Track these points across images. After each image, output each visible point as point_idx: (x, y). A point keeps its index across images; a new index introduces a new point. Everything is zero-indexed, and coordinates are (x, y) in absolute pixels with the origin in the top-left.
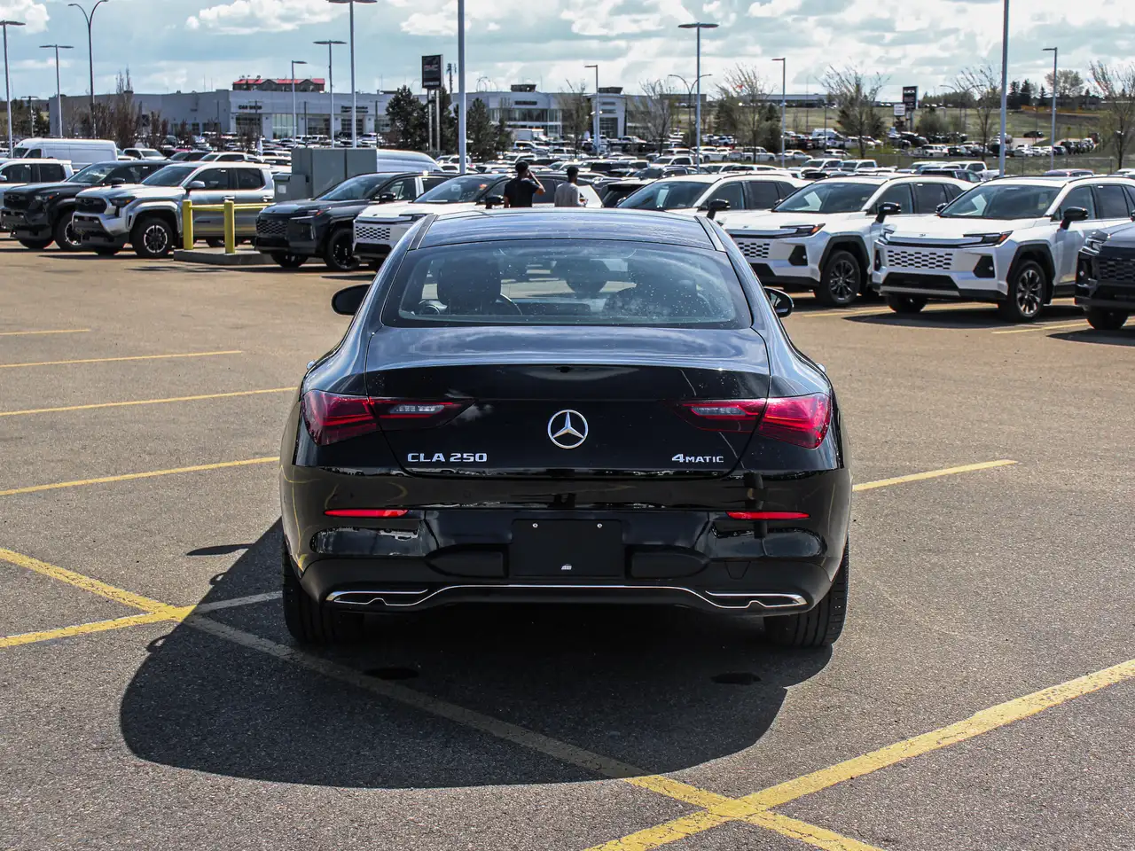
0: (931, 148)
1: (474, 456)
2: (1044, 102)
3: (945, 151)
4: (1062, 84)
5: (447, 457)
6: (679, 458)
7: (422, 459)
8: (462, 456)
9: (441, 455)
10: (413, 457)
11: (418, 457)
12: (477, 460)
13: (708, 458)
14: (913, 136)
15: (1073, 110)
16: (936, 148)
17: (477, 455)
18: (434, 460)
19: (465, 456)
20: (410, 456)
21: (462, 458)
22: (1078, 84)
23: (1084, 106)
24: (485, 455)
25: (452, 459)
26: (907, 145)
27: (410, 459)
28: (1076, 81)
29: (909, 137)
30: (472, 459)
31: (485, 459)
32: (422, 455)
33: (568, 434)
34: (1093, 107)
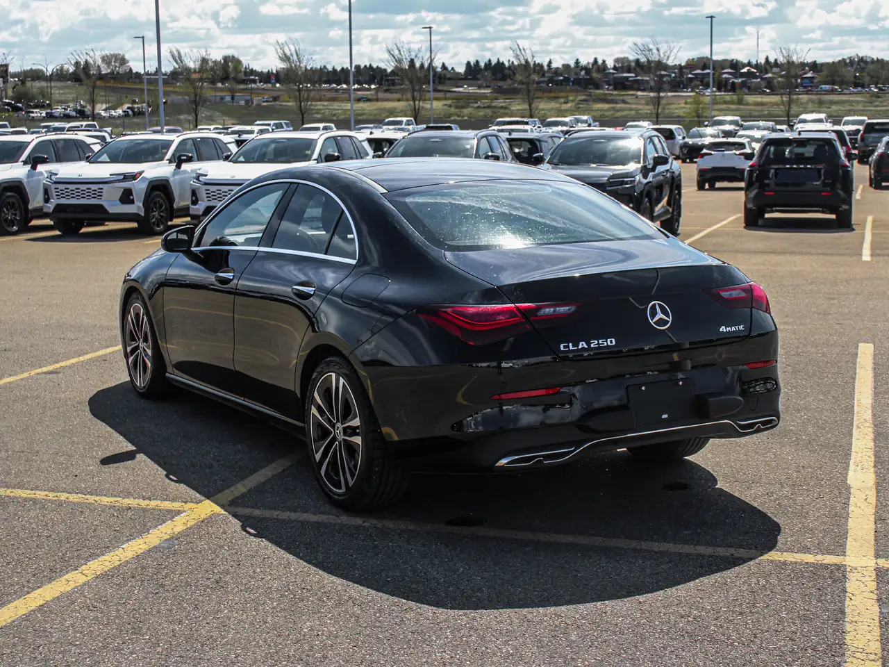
0: (33, 112)
1: (607, 341)
2: (101, 77)
3: (44, 115)
4: (113, 63)
5: (589, 344)
6: (723, 329)
7: (571, 348)
8: (598, 342)
9: (584, 343)
10: (565, 347)
11: (568, 347)
12: (609, 344)
13: (737, 327)
14: (11, 103)
15: (124, 83)
16: (36, 112)
17: (609, 340)
18: (580, 347)
19: (600, 341)
20: (562, 346)
21: (598, 344)
22: (125, 64)
23: (130, 80)
24: (613, 340)
25: (592, 346)
26: (8, 110)
27: (562, 349)
28: (123, 61)
29: (9, 104)
30: (605, 344)
31: (614, 343)
32: (570, 344)
33: (661, 319)
34: (137, 80)
